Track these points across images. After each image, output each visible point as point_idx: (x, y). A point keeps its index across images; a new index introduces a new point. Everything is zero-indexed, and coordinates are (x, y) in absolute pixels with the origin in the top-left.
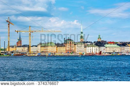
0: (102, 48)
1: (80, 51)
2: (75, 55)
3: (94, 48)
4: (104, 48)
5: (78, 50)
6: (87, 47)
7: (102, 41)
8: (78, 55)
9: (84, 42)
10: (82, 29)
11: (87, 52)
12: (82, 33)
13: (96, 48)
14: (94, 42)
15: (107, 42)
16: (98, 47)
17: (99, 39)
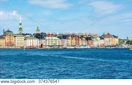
0: (43, 41)
1: (20, 44)
2: (15, 48)
3: (34, 40)
4: (44, 41)
5: (18, 43)
6: (27, 40)
7: (41, 33)
8: (19, 48)
9: (23, 35)
10: (20, 20)
11: (27, 44)
12: (21, 24)
13: (36, 40)
14: (34, 34)
15: (46, 34)
16: (38, 40)
17: (37, 31)
